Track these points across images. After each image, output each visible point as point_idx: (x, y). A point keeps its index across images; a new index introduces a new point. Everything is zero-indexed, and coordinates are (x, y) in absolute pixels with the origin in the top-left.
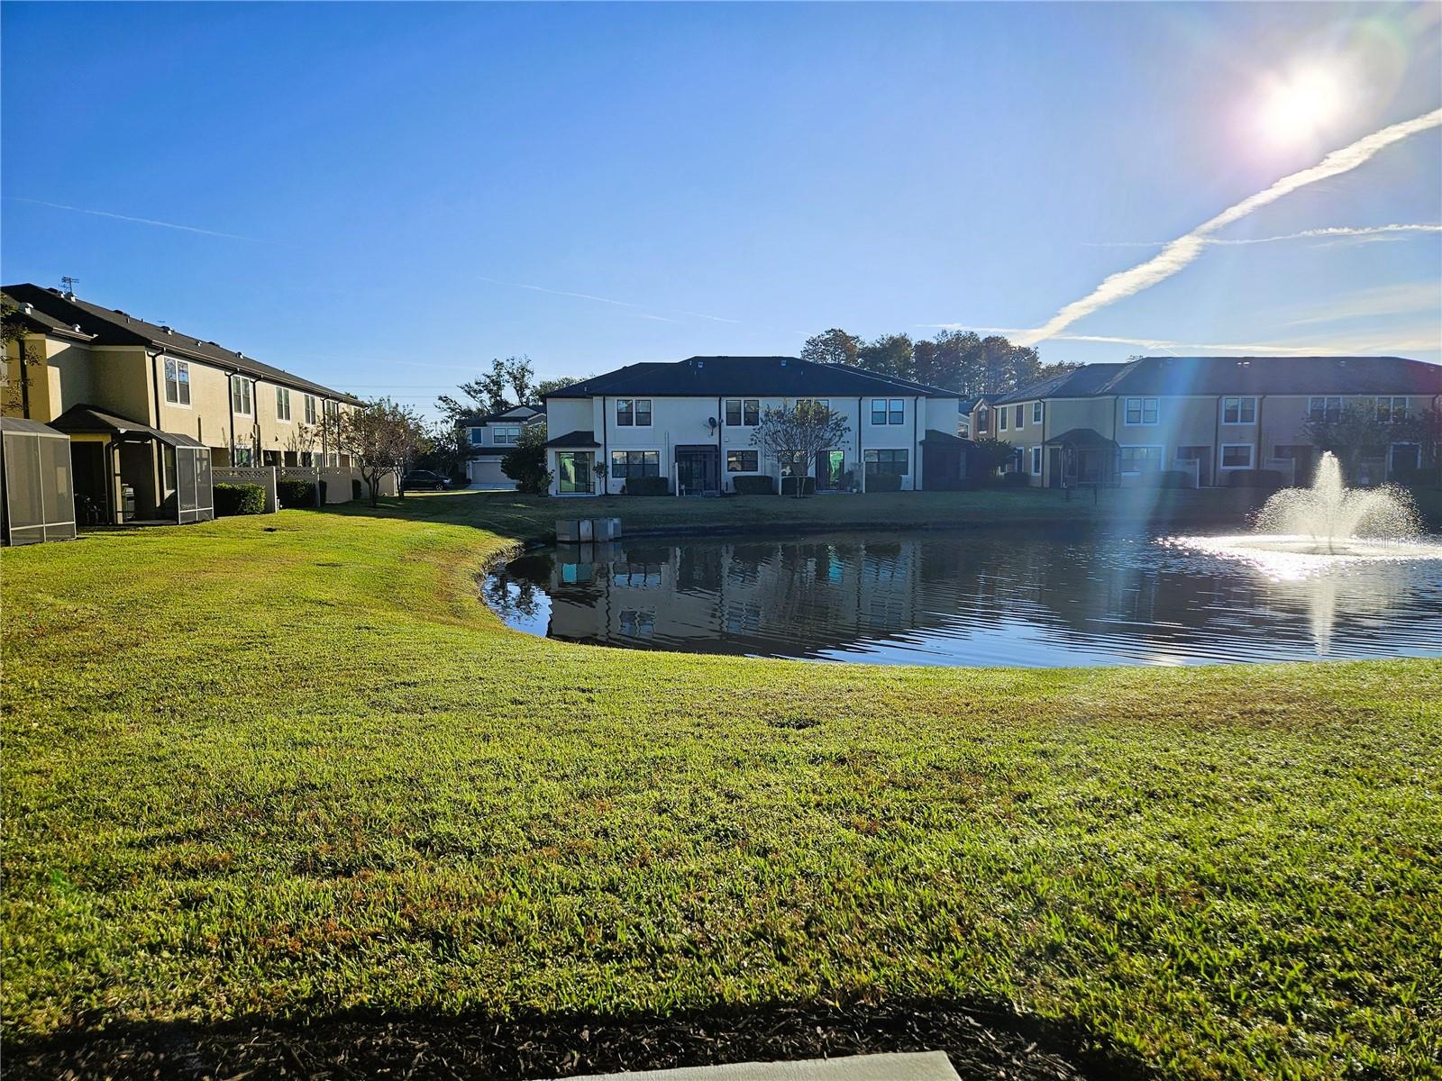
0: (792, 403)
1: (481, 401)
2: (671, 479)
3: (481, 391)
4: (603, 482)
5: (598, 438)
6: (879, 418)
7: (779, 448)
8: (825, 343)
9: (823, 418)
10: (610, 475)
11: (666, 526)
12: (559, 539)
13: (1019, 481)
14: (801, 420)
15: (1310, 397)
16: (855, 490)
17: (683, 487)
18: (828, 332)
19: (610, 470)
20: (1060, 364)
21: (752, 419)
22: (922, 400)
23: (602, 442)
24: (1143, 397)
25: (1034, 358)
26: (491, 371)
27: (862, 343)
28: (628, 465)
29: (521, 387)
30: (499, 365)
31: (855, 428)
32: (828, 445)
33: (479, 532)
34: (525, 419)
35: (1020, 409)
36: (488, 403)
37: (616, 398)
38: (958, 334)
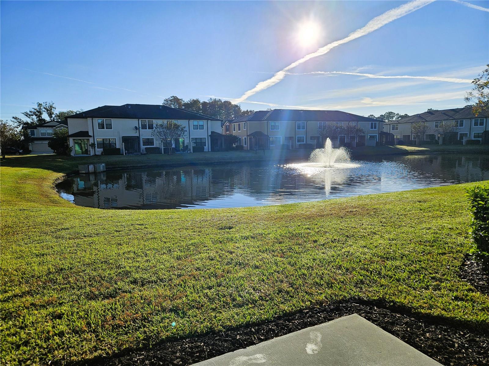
0: (165, 121)
1: (33, 119)
2: (121, 149)
3: (32, 115)
4: (94, 150)
5: (91, 133)
6: (196, 127)
7: (162, 138)
8: (171, 101)
9: (177, 127)
10: (96, 147)
11: (123, 166)
12: (81, 172)
13: (240, 148)
14: (169, 128)
15: (319, 122)
16: (189, 152)
17: (126, 152)
18: (171, 97)
19: (96, 146)
20: (247, 111)
21: (151, 127)
22: (209, 121)
23: (92, 135)
24: (275, 122)
25: (239, 108)
26: (36, 107)
27: (184, 101)
28: (103, 144)
29: (50, 114)
30: (40, 105)
31: (188, 131)
32: (179, 136)
33: (46, 171)
34: (54, 126)
35: (239, 125)
36: (36, 120)
37: (97, 119)
38: (215, 99)
